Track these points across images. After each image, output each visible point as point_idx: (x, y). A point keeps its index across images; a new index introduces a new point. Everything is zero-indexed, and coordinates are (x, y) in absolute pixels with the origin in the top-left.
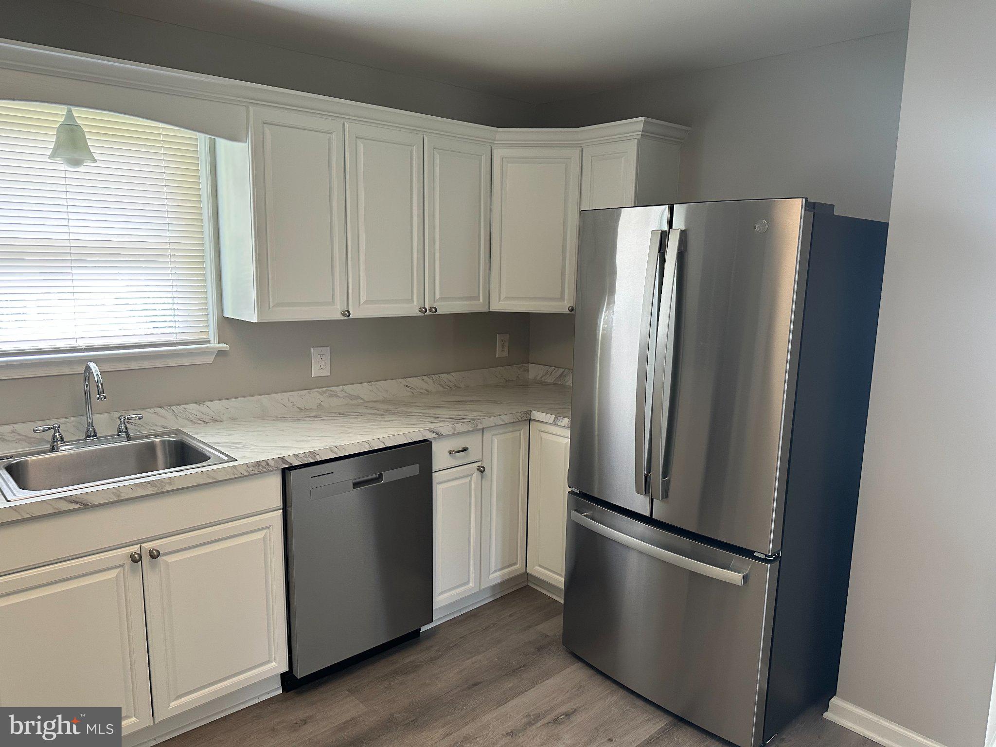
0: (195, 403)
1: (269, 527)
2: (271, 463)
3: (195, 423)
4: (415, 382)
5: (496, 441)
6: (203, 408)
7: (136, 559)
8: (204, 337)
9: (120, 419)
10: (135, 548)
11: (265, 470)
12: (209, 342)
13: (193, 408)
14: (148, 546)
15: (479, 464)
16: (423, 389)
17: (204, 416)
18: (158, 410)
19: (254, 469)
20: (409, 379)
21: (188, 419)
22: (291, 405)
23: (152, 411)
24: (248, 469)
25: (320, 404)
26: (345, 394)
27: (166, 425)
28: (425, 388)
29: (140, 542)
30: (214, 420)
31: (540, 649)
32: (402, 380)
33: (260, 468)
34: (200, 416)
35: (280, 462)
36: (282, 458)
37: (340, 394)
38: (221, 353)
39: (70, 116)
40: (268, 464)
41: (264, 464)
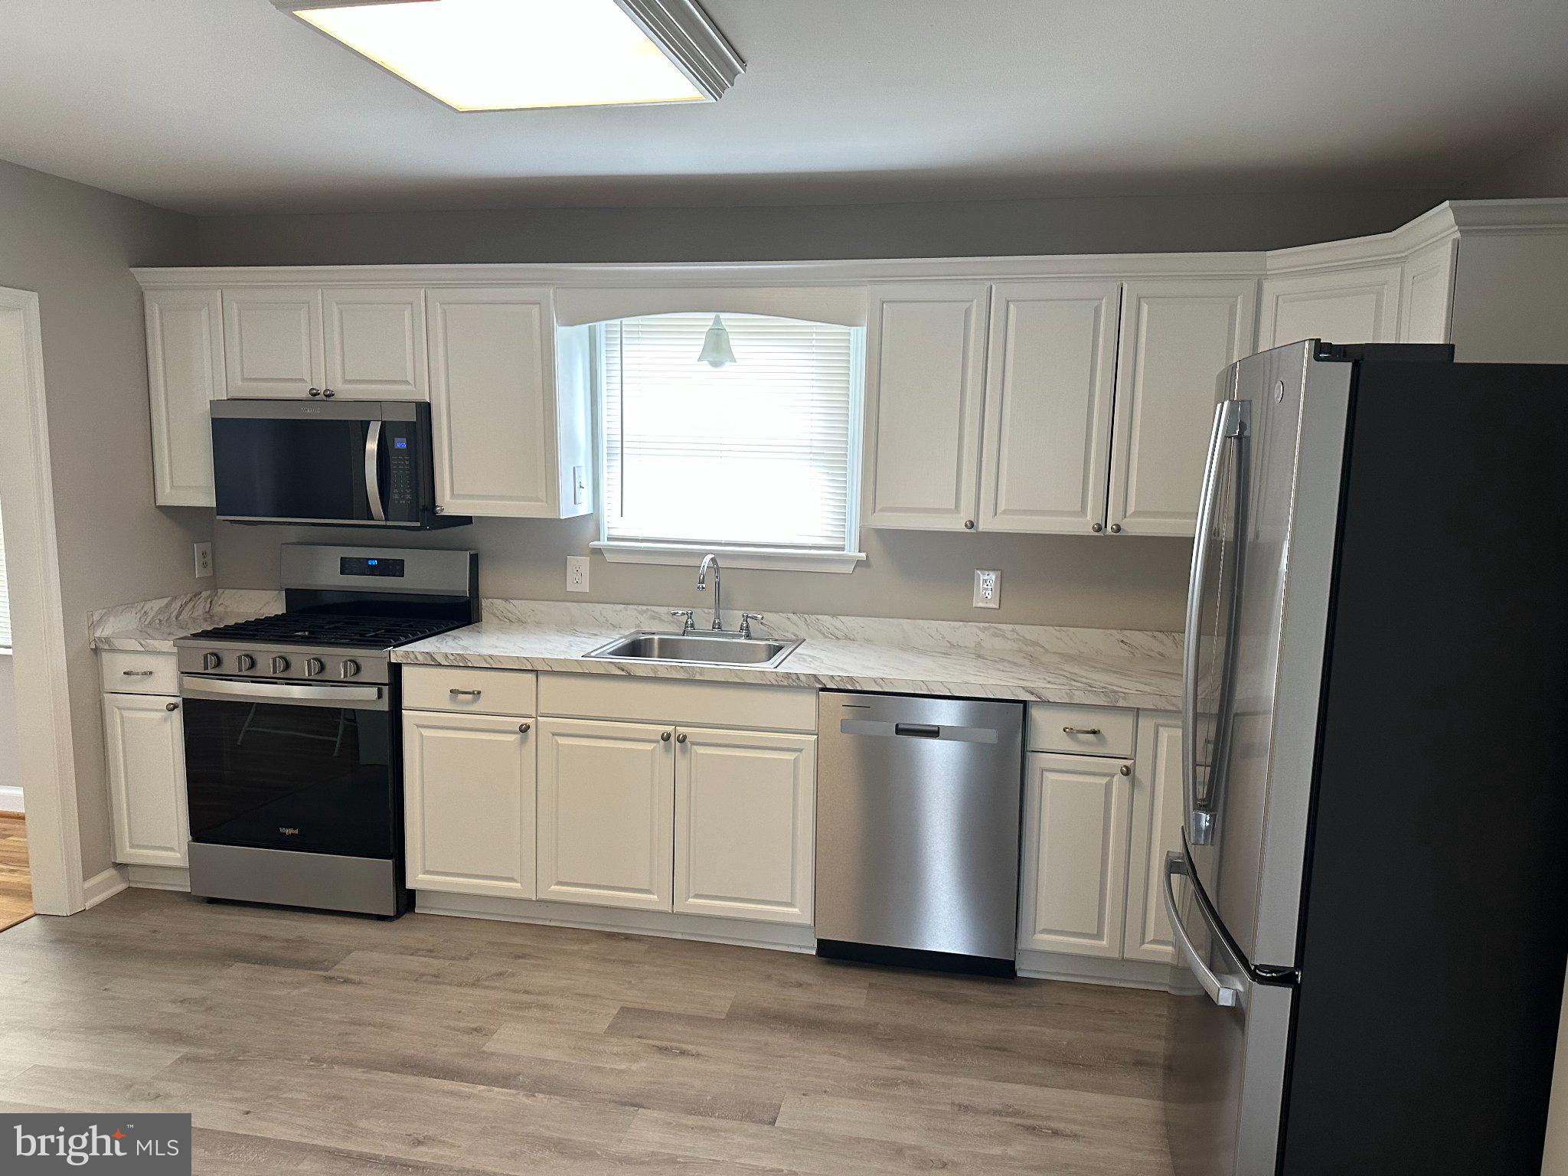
0: (829, 615)
1: (800, 750)
2: (802, 678)
3: (826, 637)
4: (1135, 637)
5: (1164, 734)
6: (836, 622)
7: (666, 738)
8: (840, 543)
9: (743, 616)
10: (669, 729)
11: (795, 684)
12: (842, 548)
13: (826, 619)
14: (681, 730)
15: (1129, 763)
16: (1153, 651)
17: (836, 631)
18: (791, 615)
19: (783, 680)
20: (1127, 633)
21: (820, 631)
22: (940, 637)
23: (785, 615)
24: (777, 678)
25: (979, 643)
26: (1018, 637)
27: (797, 633)
28: (1157, 650)
29: (676, 724)
30: (847, 638)
31: (1137, 1063)
32: (1115, 632)
33: (791, 680)
34: (832, 629)
35: (812, 679)
36: (815, 676)
37: (1009, 635)
38: (859, 563)
39: (717, 321)
40: (798, 678)
41: (794, 677)
